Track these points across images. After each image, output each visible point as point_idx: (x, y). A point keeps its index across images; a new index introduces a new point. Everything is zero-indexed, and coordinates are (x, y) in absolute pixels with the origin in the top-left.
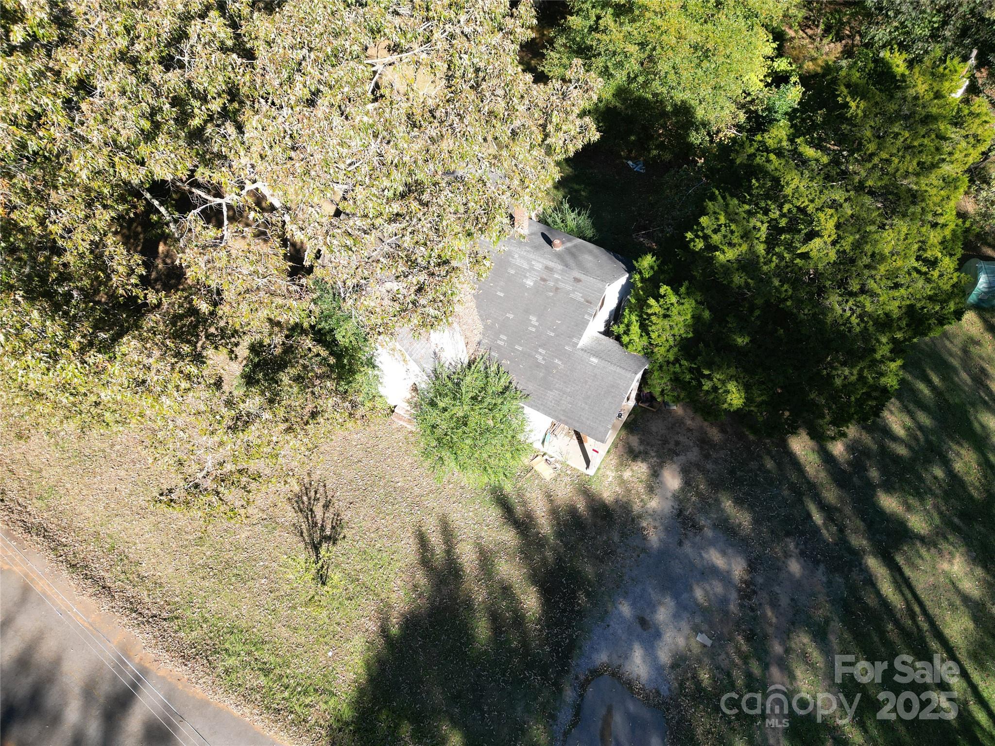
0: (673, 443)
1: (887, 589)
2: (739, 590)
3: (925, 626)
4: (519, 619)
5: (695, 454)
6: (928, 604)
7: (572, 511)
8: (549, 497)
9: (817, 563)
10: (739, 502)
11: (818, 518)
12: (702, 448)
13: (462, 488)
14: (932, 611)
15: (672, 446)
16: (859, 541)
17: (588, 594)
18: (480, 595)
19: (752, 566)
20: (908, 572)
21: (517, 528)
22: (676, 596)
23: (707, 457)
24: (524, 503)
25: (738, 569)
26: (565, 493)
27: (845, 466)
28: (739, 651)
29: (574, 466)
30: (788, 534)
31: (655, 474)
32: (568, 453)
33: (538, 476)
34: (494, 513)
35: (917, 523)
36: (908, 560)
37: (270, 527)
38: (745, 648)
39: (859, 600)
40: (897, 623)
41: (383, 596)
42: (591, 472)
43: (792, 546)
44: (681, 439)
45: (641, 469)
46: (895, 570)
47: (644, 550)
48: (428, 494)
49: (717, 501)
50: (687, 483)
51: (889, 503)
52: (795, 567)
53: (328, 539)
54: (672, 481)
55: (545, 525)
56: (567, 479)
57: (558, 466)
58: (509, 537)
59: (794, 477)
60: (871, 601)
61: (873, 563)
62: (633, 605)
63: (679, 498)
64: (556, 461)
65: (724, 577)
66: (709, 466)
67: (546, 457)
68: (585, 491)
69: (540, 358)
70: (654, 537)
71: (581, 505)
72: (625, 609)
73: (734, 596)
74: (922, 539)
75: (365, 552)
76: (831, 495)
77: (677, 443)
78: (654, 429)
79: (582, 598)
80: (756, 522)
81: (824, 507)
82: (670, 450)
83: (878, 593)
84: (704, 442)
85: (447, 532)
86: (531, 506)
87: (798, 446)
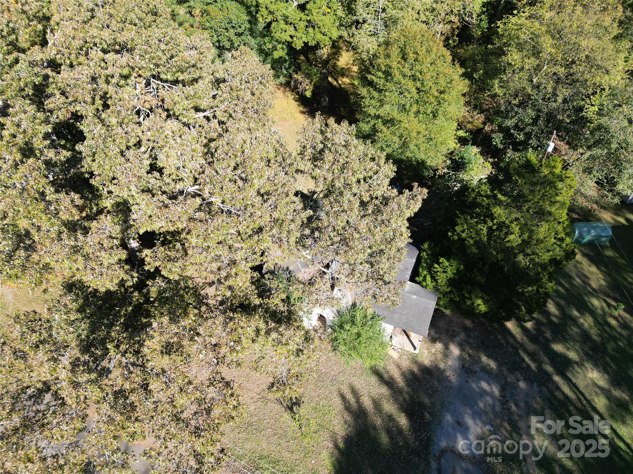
0: (451, 331)
1: (566, 390)
2: (500, 401)
3: (588, 406)
4: (400, 431)
5: (463, 335)
6: (587, 395)
7: (412, 372)
8: (398, 366)
9: (532, 382)
10: (489, 356)
11: (527, 359)
12: (466, 332)
13: (354, 368)
14: (589, 398)
15: (451, 333)
16: (549, 369)
17: (430, 414)
18: (378, 422)
19: (503, 389)
20: (574, 380)
21: (387, 385)
22: (472, 408)
23: (469, 336)
24: (388, 372)
25: (496, 391)
26: (406, 364)
27: (534, 332)
28: (506, 430)
29: (407, 349)
30: (516, 370)
31: (447, 347)
32: (403, 344)
33: (391, 357)
34: (374, 379)
35: (573, 355)
36: (573, 374)
37: (265, 402)
38: (509, 429)
39: (555, 397)
40: (574, 406)
41: (331, 429)
42: (417, 352)
43: (519, 375)
44: (455, 329)
45: (439, 346)
46: (569, 381)
47: (450, 387)
48: (339, 374)
49: (479, 358)
51: (558, 348)
52: (522, 385)
53: (295, 404)
54: (455, 351)
55: (400, 382)
56: (405, 357)
57: (400, 351)
58: (384, 390)
59: (511, 341)
60: (560, 396)
61: (557, 378)
62: (452, 415)
63: (461, 358)
64: (398, 349)
65: (491, 395)
66: (471, 341)
67: (393, 347)
68: (415, 361)
70: (454, 379)
71: (415, 369)
72: (449, 418)
73: (498, 404)
74: (577, 363)
75: (316, 408)
76: (531, 347)
77: (454, 331)
78: (441, 326)
79: (427, 416)
80: (500, 365)
82: (451, 335)
83: (563, 393)
84: (465, 329)
85: (354, 392)
86: (392, 373)
87: (510, 325)
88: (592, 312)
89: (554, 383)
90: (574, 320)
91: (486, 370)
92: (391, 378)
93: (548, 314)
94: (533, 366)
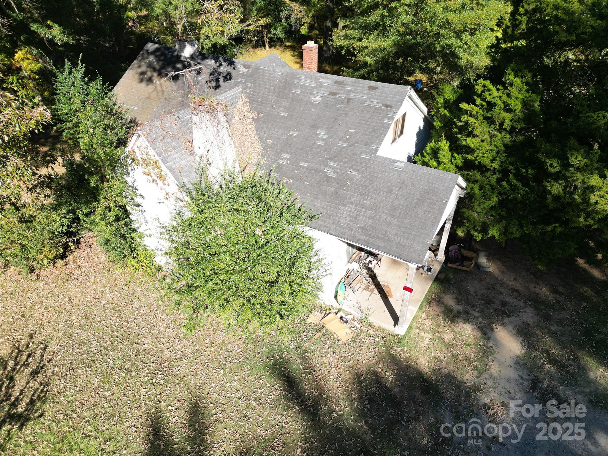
0: (498, 302)
5: (530, 315)
7: (378, 380)
23: (547, 317)
24: (311, 370)
26: (367, 358)
29: (377, 324)
32: (369, 309)
33: (330, 335)
42: (401, 330)
48: (180, 359)
50: (531, 347)
54: (510, 344)
55: (340, 400)
56: (368, 341)
57: (357, 324)
64: (354, 320)
66: (555, 328)
67: (341, 314)
69: (330, 172)
82: (496, 310)
92: (318, 386)
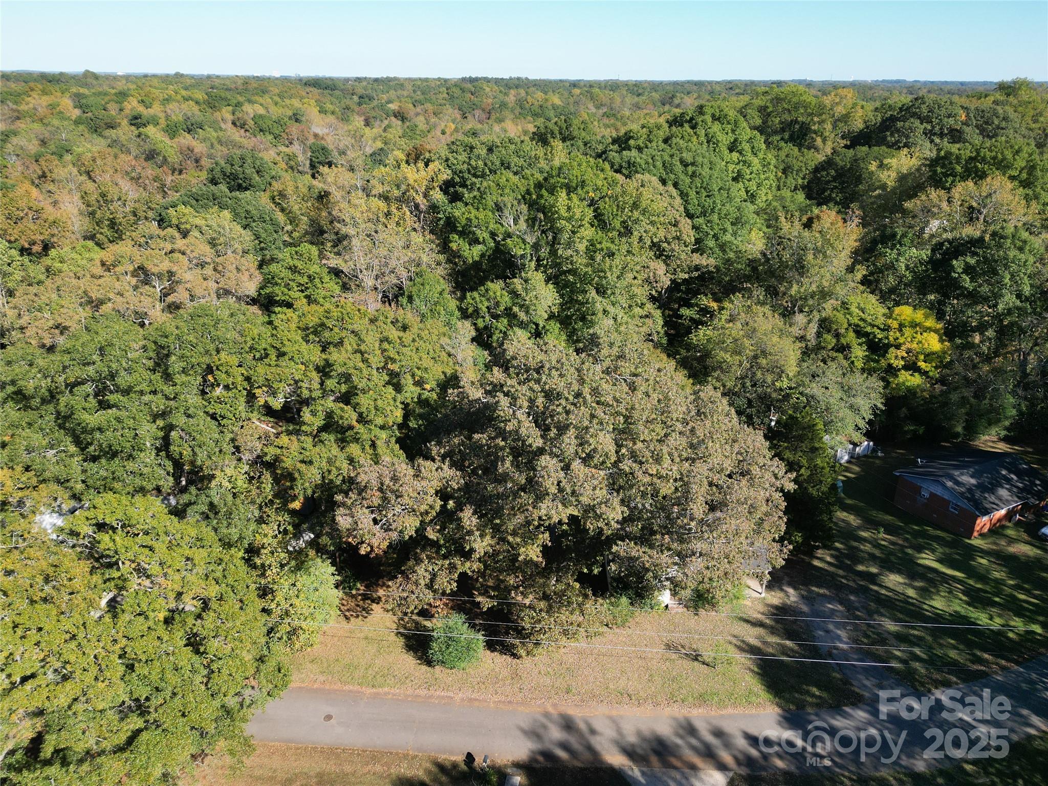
1: (884, 592)
2: (846, 612)
3: (904, 597)
4: (791, 649)
6: (899, 591)
7: (771, 612)
8: (759, 612)
9: (858, 594)
10: (817, 587)
11: (843, 581)
14: (902, 592)
16: (862, 582)
19: (841, 604)
20: (885, 585)
21: (759, 626)
23: (791, 577)
24: (753, 618)
25: (839, 607)
26: (761, 608)
27: (836, 563)
30: (841, 589)
31: (782, 590)
34: (746, 625)
35: (874, 570)
36: (882, 582)
39: (881, 599)
42: (763, 596)
43: (846, 592)
45: (778, 592)
46: (881, 586)
47: (804, 612)
49: (811, 589)
50: (795, 588)
51: (860, 568)
52: (852, 598)
53: (697, 656)
54: (791, 591)
55: (768, 621)
56: (756, 602)
57: (750, 599)
58: (761, 631)
59: (825, 572)
60: (883, 597)
61: (873, 587)
62: (821, 630)
63: (799, 594)
65: (839, 611)
68: (768, 605)
70: (802, 607)
71: (772, 610)
72: (820, 632)
74: (879, 574)
76: (841, 572)
80: (830, 590)
81: (842, 577)
85: (737, 638)
86: (756, 617)
87: (816, 563)
88: (865, 540)
89: (871, 590)
90: (857, 548)
91: (819, 594)
92: (757, 619)
93: (837, 549)
94: (851, 584)
